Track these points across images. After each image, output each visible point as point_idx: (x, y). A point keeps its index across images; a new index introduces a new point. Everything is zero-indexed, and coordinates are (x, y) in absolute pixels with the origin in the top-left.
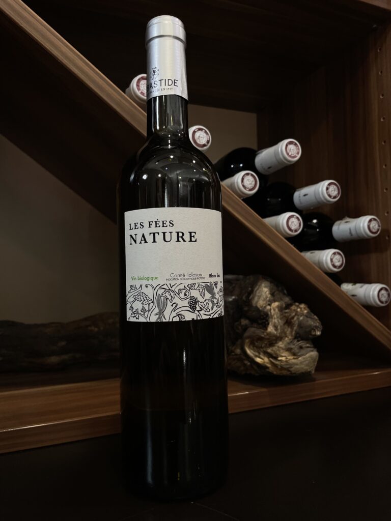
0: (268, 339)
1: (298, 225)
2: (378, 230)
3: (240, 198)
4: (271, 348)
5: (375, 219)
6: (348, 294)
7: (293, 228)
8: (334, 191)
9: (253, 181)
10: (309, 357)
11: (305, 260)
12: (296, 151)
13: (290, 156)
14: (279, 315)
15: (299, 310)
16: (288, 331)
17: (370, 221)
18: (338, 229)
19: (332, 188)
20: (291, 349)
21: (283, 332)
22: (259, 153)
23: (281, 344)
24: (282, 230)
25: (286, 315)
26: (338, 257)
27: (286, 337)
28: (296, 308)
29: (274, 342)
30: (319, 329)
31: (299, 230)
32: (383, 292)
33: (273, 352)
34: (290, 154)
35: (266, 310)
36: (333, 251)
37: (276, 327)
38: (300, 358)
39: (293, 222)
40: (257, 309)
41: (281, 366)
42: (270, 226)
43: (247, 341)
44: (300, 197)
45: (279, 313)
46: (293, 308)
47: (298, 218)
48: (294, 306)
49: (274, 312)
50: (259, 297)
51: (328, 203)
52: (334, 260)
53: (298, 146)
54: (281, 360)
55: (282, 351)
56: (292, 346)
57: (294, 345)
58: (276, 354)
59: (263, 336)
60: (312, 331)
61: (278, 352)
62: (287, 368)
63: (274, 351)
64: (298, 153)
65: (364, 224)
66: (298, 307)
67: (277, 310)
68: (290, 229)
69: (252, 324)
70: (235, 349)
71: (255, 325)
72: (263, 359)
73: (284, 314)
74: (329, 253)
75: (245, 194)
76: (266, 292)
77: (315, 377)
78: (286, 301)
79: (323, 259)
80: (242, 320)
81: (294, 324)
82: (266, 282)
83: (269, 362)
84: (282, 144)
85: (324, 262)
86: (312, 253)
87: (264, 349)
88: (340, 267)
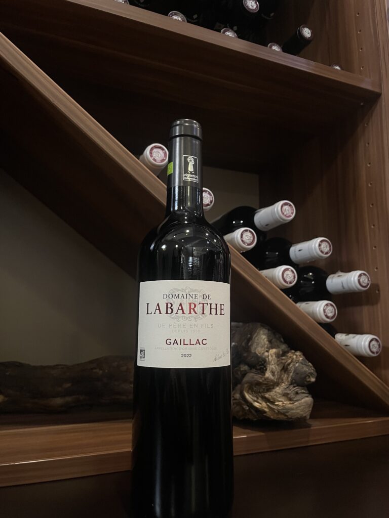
0: (266, 384)
1: (293, 277)
2: (368, 284)
3: (239, 250)
4: (269, 393)
5: (364, 274)
6: (340, 344)
7: (288, 280)
8: (326, 247)
9: (251, 237)
10: (304, 402)
11: (301, 311)
12: (290, 211)
13: (285, 215)
14: (276, 361)
16: (285, 376)
17: (360, 276)
18: (332, 283)
19: (324, 245)
20: (288, 394)
21: (280, 378)
22: (258, 212)
23: (278, 390)
24: (279, 283)
25: (283, 361)
26: (330, 308)
27: (283, 383)
28: (292, 355)
29: (272, 387)
30: (313, 375)
31: (293, 282)
32: (374, 342)
33: (270, 397)
34: (285, 214)
35: (264, 357)
36: (326, 302)
37: (273, 373)
38: (296, 403)
39: (288, 275)
41: (278, 410)
43: (246, 385)
44: (295, 252)
45: (276, 359)
46: (290, 355)
47: (292, 271)
48: (290, 353)
49: (271, 359)
50: (258, 344)
51: (321, 258)
52: (326, 311)
53: (292, 207)
54: (277, 405)
55: (279, 396)
56: (289, 392)
57: (290, 390)
58: (274, 399)
59: (261, 381)
60: (307, 377)
61: (275, 397)
62: (284, 412)
63: (272, 396)
64: (292, 213)
65: (354, 279)
66: (294, 354)
67: (274, 356)
68: (285, 281)
69: (251, 369)
70: (234, 394)
71: (254, 370)
72: (261, 404)
73: (281, 361)
74: (322, 303)
75: (244, 248)
76: (264, 339)
77: (311, 423)
78: (283, 348)
79: (316, 310)
80: (241, 366)
81: (290, 370)
82: (264, 329)
83: (266, 406)
84: (278, 205)
85: (318, 312)
86: (307, 304)
87: (263, 394)
88: (332, 317)
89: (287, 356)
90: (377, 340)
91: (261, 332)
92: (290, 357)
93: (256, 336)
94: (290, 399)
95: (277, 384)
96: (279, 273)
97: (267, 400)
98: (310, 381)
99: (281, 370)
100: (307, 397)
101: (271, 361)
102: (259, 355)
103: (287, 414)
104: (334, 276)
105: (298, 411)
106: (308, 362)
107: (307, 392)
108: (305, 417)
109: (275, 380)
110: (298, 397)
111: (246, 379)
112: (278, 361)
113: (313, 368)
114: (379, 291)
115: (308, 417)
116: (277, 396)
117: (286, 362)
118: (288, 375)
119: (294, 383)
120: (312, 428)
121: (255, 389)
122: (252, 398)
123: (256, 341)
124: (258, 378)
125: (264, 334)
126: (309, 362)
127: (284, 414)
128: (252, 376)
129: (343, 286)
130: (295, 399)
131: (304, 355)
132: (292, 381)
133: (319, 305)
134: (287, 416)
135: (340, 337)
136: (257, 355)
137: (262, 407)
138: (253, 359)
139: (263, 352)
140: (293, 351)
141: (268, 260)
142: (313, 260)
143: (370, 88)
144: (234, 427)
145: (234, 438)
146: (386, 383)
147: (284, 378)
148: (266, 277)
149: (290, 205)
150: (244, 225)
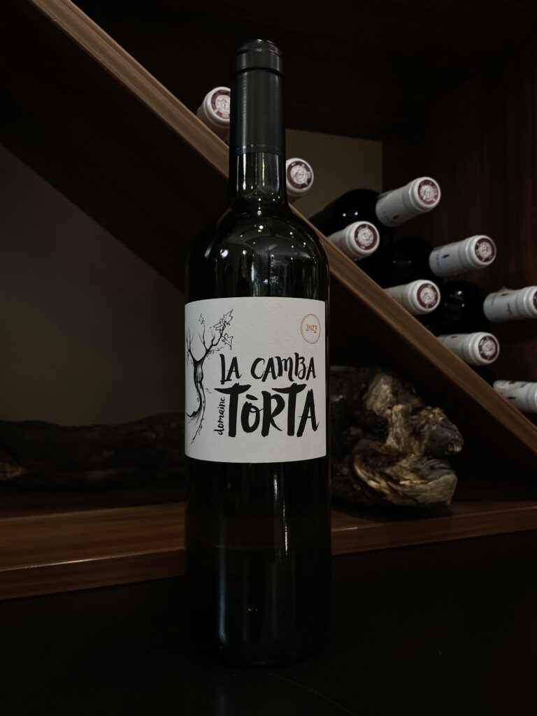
1: (434, 298)
3: (352, 259)
4: (390, 468)
6: (501, 396)
7: (427, 301)
8: (486, 250)
9: (370, 236)
10: (446, 482)
11: (442, 347)
12: (433, 194)
13: (425, 201)
14: (403, 422)
15: (431, 416)
16: (415, 444)
18: (492, 304)
19: (483, 246)
20: (419, 470)
22: (381, 197)
23: (404, 463)
24: (411, 305)
25: (414, 422)
26: (489, 343)
28: (427, 413)
29: (395, 459)
30: (458, 443)
31: (434, 305)
33: (392, 474)
34: (424, 198)
35: (384, 416)
36: (483, 335)
37: (398, 439)
38: (430, 483)
39: (427, 294)
40: (372, 413)
41: (403, 493)
42: (394, 300)
43: (358, 457)
44: (438, 259)
45: (403, 419)
46: (424, 413)
47: (433, 288)
48: (424, 411)
49: (396, 418)
50: (376, 397)
51: (477, 267)
52: (484, 347)
53: (436, 187)
54: (403, 485)
55: (405, 472)
57: (423, 464)
58: (397, 476)
59: (379, 450)
60: (449, 446)
61: (400, 474)
62: (411, 496)
63: (395, 473)
64: (436, 197)
66: (430, 412)
67: (400, 416)
68: (422, 304)
69: (365, 434)
71: (370, 435)
72: (378, 483)
73: (410, 422)
74: (477, 336)
75: (360, 254)
77: (453, 509)
78: (414, 403)
79: (468, 347)
80: (352, 428)
81: (424, 435)
82: (387, 376)
83: (386, 486)
84: (415, 184)
86: (453, 337)
87: (382, 469)
88: (492, 357)
89: (420, 415)
91: (382, 380)
92: (425, 416)
93: (374, 386)
94: (422, 477)
95: (402, 455)
97: (388, 478)
98: (453, 452)
99: (410, 435)
100: (448, 473)
101: (396, 422)
102: (377, 413)
103: (417, 498)
105: (434, 494)
106: (451, 423)
107: (448, 466)
108: (444, 502)
109: (401, 450)
110: (434, 474)
111: (358, 448)
112: (405, 423)
113: (458, 432)
115: (449, 502)
116: (402, 472)
117: (419, 423)
118: (421, 441)
119: (429, 453)
120: (455, 516)
121: (371, 461)
122: (366, 475)
123: (374, 393)
124: (375, 446)
125: (384, 384)
126: (453, 423)
127: (412, 498)
128: (366, 443)
129: (509, 310)
130: (429, 477)
131: (445, 413)
133: (473, 340)
134: (416, 500)
135: (502, 386)
136: (374, 414)
138: (369, 419)
139: (383, 409)
140: (429, 408)
141: (396, 273)
142: (465, 271)
147: (414, 447)
150: (360, 219)
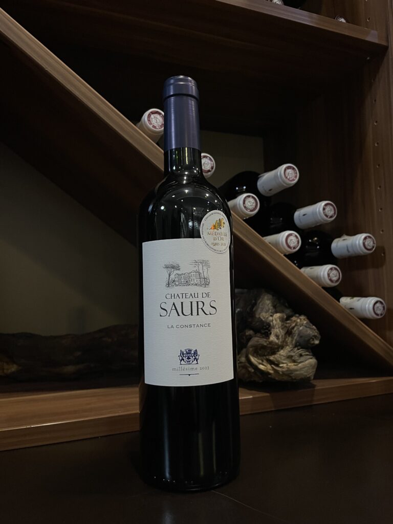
0: (271, 347)
1: (296, 243)
2: (373, 247)
4: (273, 356)
5: (369, 237)
6: (345, 308)
7: (292, 245)
8: (330, 211)
9: (253, 203)
12: (294, 175)
13: (288, 179)
14: (280, 325)
15: (299, 320)
17: (365, 238)
18: (336, 246)
19: (328, 208)
20: (292, 356)
21: (284, 341)
22: (261, 176)
23: (283, 352)
26: (334, 272)
27: (287, 346)
28: (296, 319)
29: (276, 350)
30: (317, 338)
31: (297, 247)
32: (378, 305)
33: (275, 359)
34: (288, 177)
35: (268, 321)
36: (329, 266)
37: (277, 337)
38: (300, 365)
39: (292, 240)
41: (283, 372)
43: (251, 349)
44: (299, 216)
46: (294, 318)
47: (296, 236)
49: (276, 322)
50: (262, 309)
52: (331, 275)
53: (296, 170)
54: (281, 367)
55: (283, 358)
56: (292, 354)
57: (294, 352)
58: (278, 361)
59: (265, 344)
60: (311, 340)
64: (296, 177)
65: (359, 242)
68: (289, 247)
69: (256, 334)
70: (240, 357)
71: (259, 335)
72: (265, 366)
73: (285, 324)
74: (326, 268)
75: (247, 215)
76: (268, 305)
77: (315, 384)
78: (287, 313)
79: (321, 274)
80: (247, 331)
81: (294, 333)
82: (269, 295)
83: (271, 368)
84: (282, 168)
85: (322, 276)
87: (267, 357)
88: (337, 281)
89: (291, 320)
90: (381, 302)
91: (266, 298)
92: (295, 321)
93: (261, 302)
94: (294, 361)
95: (282, 347)
96: (282, 238)
97: (271, 362)
98: (314, 344)
99: (286, 334)
100: (311, 358)
101: (276, 325)
102: (263, 319)
103: (292, 375)
104: (339, 240)
105: (302, 372)
106: (311, 325)
107: (311, 354)
108: (309, 377)
109: (280, 343)
110: (302, 359)
111: (250, 343)
112: (282, 325)
113: (317, 331)
114: (384, 253)
115: (312, 378)
116: (281, 358)
117: (289, 326)
118: (293, 338)
119: (298, 345)
120: (316, 388)
121: (260, 352)
122: (258, 362)
123: (261, 306)
124: (263, 341)
125: (268, 300)
126: (313, 325)
127: (288, 375)
128: (257, 340)
129: (348, 250)
130: (299, 361)
131: (308, 318)
132: (296, 343)
133: (323, 270)
134: (291, 377)
135: (345, 301)
136: (262, 320)
137: (267, 369)
138: (257, 324)
139: (267, 316)
140: (297, 315)
141: (272, 226)
142: (318, 224)
143: (376, 41)
144: (240, 389)
145: (240, 398)
146: (391, 345)
147: (288, 341)
148: (270, 243)
149: (294, 169)
150: (247, 191)
